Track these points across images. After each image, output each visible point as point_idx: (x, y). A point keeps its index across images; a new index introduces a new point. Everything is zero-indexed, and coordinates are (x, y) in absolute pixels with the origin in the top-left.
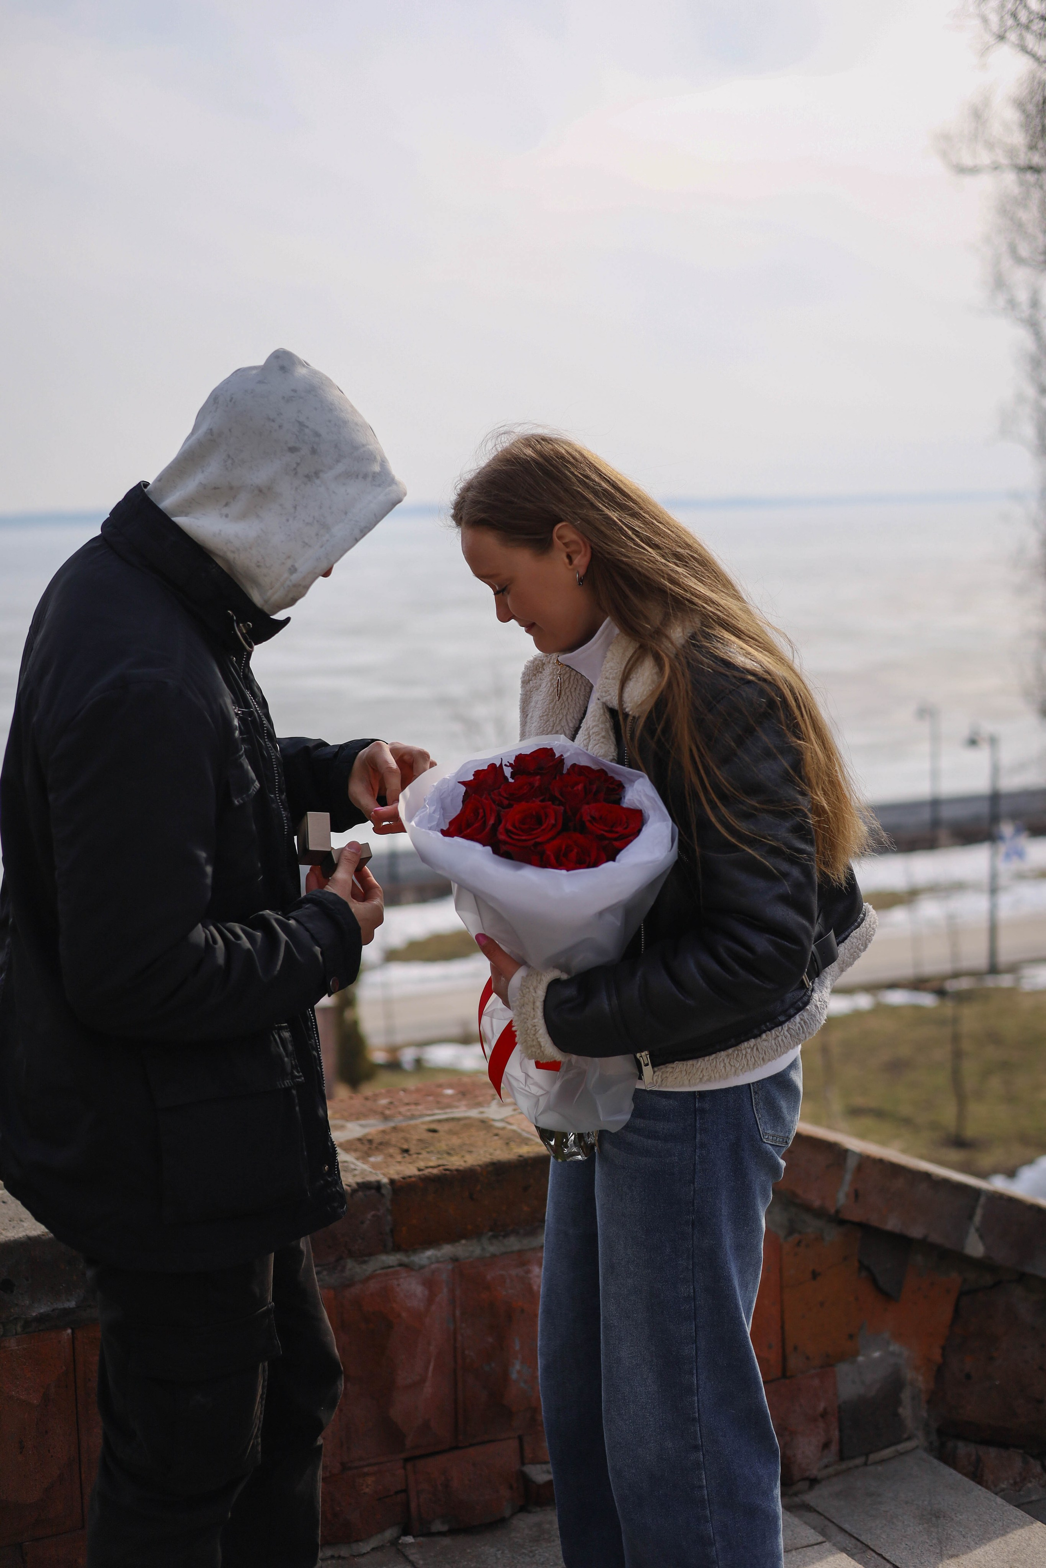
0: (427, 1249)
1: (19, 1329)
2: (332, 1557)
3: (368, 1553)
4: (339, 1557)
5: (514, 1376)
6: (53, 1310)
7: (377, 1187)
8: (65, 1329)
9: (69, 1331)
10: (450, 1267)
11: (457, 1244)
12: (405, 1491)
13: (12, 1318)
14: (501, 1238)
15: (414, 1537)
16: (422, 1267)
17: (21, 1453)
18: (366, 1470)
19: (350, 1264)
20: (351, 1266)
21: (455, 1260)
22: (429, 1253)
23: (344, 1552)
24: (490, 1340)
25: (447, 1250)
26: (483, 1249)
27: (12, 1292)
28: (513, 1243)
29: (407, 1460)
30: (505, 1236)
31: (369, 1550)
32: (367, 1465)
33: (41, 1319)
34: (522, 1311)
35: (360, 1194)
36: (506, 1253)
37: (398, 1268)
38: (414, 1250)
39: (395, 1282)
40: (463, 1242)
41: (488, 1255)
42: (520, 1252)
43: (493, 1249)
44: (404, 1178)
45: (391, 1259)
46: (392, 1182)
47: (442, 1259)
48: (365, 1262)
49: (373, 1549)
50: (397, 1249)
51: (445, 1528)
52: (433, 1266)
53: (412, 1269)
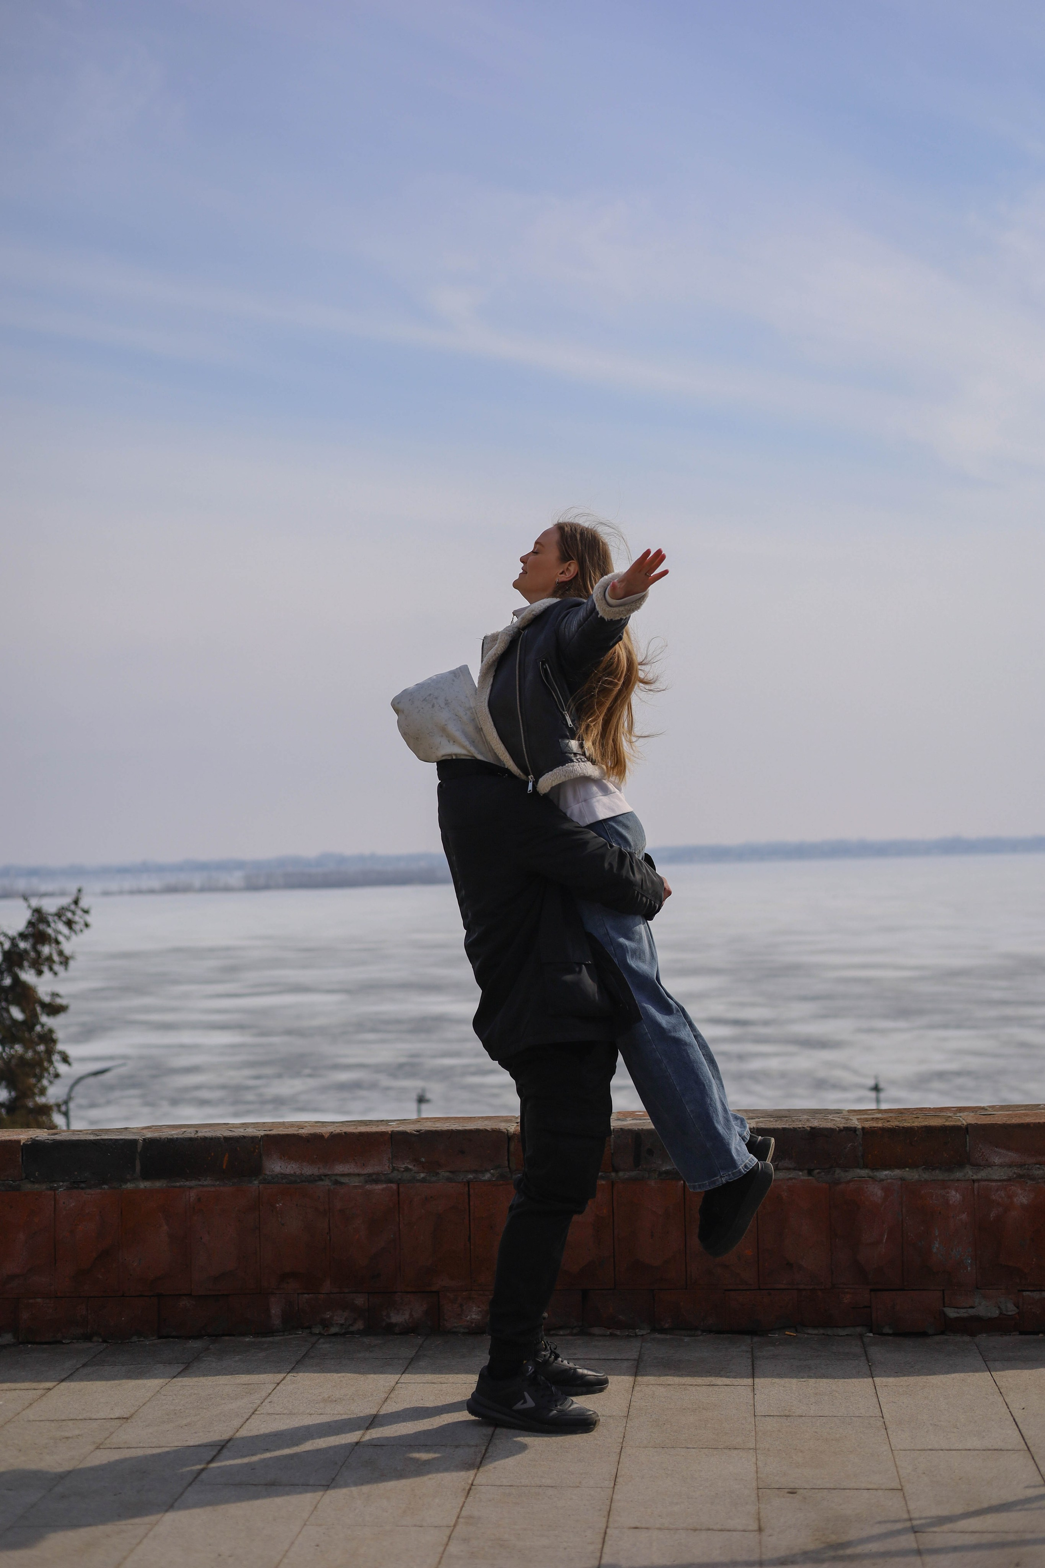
0: (886, 1170)
1: (656, 1176)
2: (824, 1334)
3: (844, 1336)
4: (828, 1335)
5: (935, 1250)
6: (673, 1169)
7: (854, 1130)
8: (680, 1181)
9: (682, 1182)
10: (899, 1183)
11: (903, 1170)
12: (870, 1307)
13: (652, 1169)
14: (930, 1170)
15: (873, 1334)
16: (882, 1180)
17: (652, 1238)
18: (846, 1290)
19: (838, 1171)
20: (839, 1173)
21: (902, 1179)
22: (887, 1172)
23: (829, 1332)
24: (922, 1228)
25: (897, 1172)
26: (920, 1175)
27: (653, 1156)
28: (939, 1175)
29: (871, 1290)
30: (933, 1170)
31: (845, 1334)
32: (847, 1288)
33: (667, 1172)
34: (940, 1213)
35: (844, 1132)
36: (935, 1180)
37: (868, 1179)
38: (877, 1169)
39: (865, 1186)
40: (907, 1169)
41: (923, 1179)
42: (943, 1181)
43: (926, 1176)
44: (870, 1127)
45: (864, 1172)
46: (863, 1128)
47: (894, 1178)
48: (847, 1171)
49: (847, 1335)
50: (865, 1166)
51: (891, 1332)
52: (889, 1181)
53: (877, 1181)
